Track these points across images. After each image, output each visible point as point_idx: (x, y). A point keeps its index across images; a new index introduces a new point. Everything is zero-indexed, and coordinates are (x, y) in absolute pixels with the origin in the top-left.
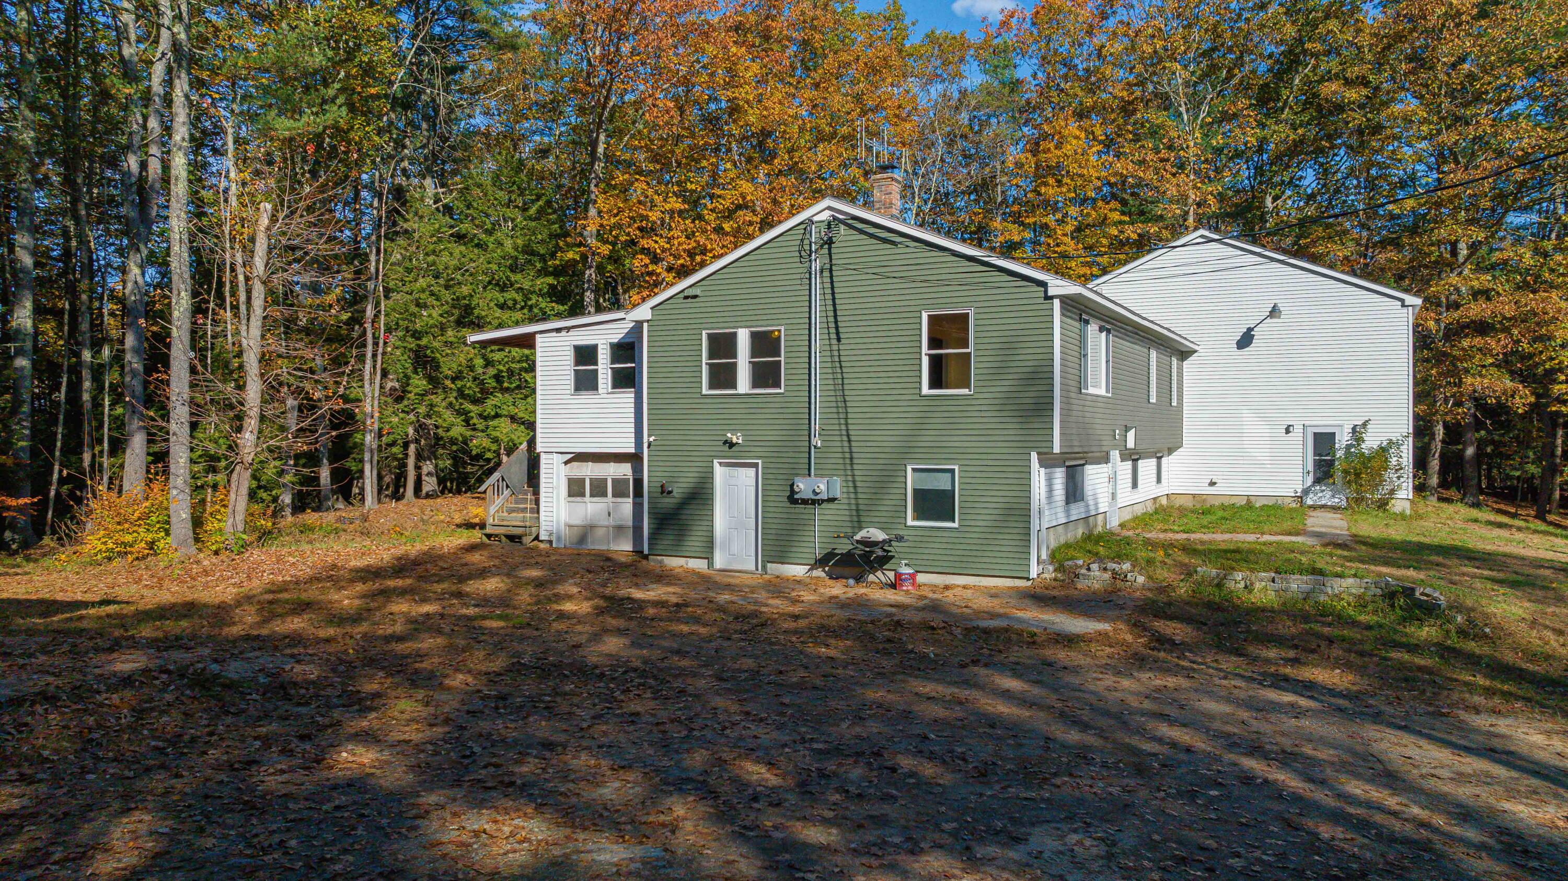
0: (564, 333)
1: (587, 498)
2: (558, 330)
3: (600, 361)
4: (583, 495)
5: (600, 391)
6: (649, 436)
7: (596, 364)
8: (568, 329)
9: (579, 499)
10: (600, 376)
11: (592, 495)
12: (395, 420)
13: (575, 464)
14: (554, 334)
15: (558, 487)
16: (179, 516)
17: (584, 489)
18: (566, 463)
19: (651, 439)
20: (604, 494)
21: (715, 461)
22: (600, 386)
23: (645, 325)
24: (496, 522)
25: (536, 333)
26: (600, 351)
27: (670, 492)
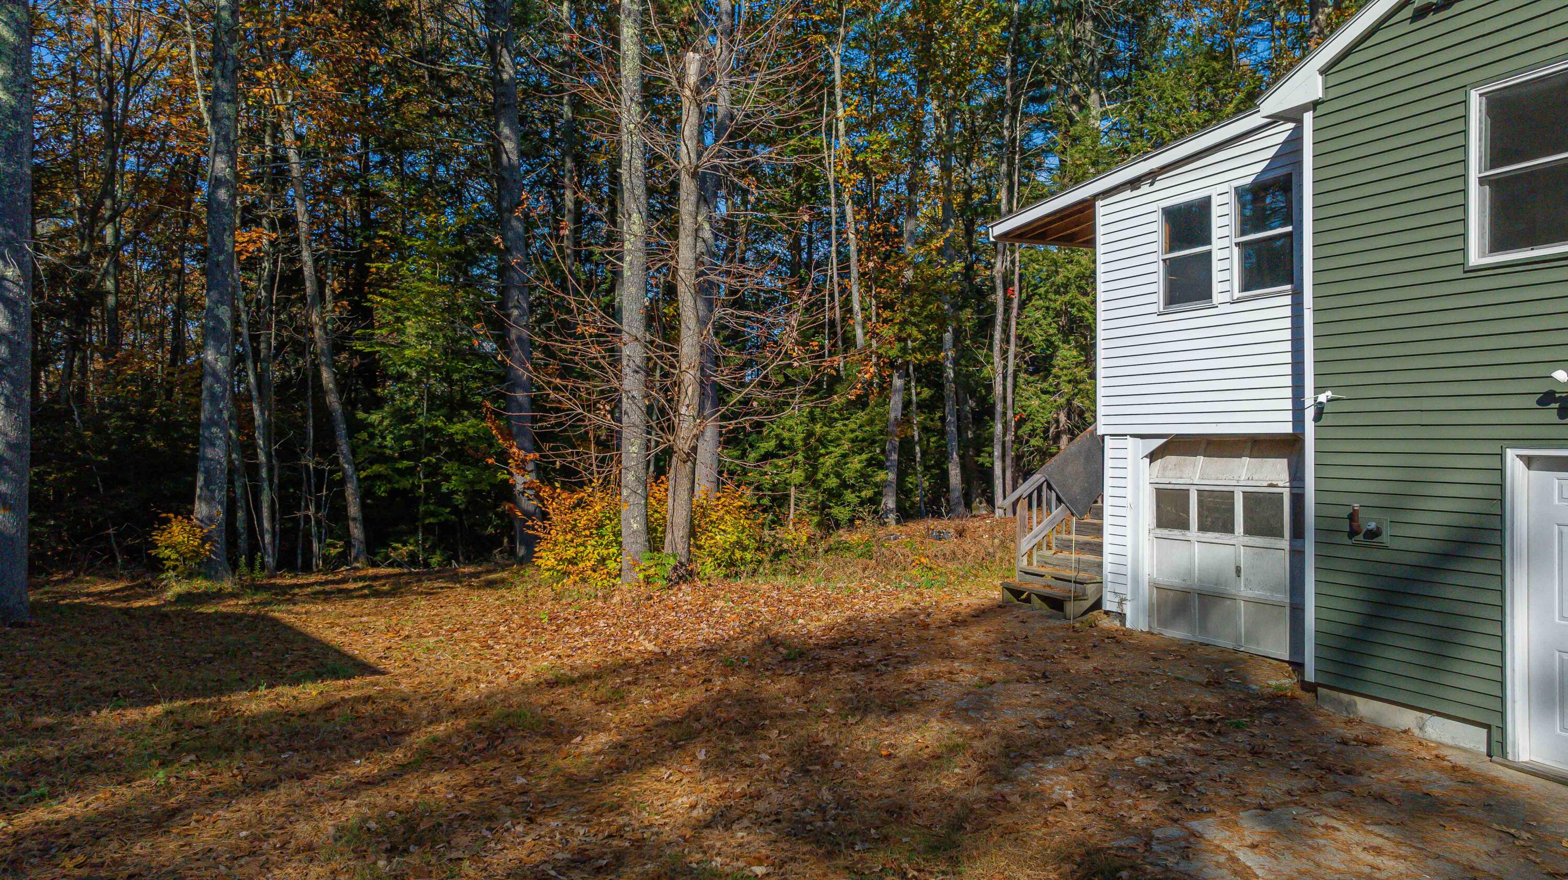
0: (1145, 188)
1: (1193, 532)
2: (1134, 183)
3: (1216, 233)
4: (1185, 526)
5: (1217, 298)
6: (1319, 389)
7: (1208, 241)
8: (1152, 176)
9: (1176, 533)
10: (1216, 266)
11: (1202, 528)
12: (1035, 403)
13: (1171, 460)
14: (1128, 194)
15: (1135, 507)
16: (630, 526)
17: (1187, 511)
18: (1153, 456)
19: (1322, 398)
20: (1228, 528)
21: (1510, 454)
22: (1216, 287)
23: (1308, 117)
24: (1035, 568)
25: (1096, 197)
26: (1215, 211)
27: (1373, 534)
